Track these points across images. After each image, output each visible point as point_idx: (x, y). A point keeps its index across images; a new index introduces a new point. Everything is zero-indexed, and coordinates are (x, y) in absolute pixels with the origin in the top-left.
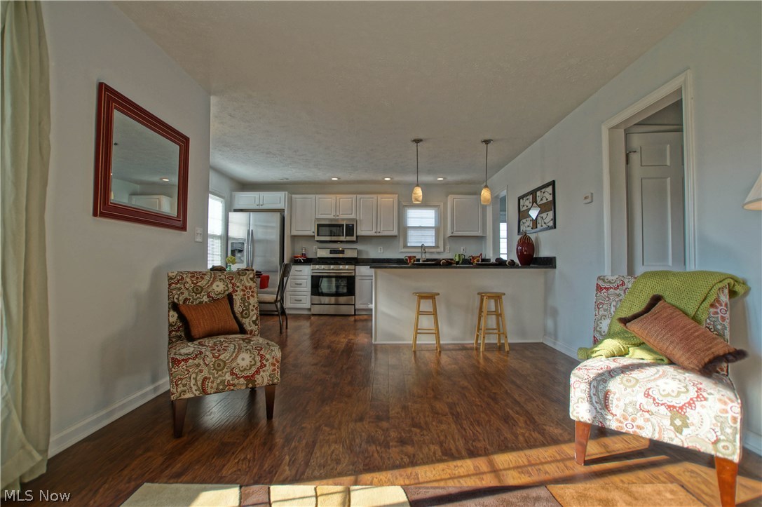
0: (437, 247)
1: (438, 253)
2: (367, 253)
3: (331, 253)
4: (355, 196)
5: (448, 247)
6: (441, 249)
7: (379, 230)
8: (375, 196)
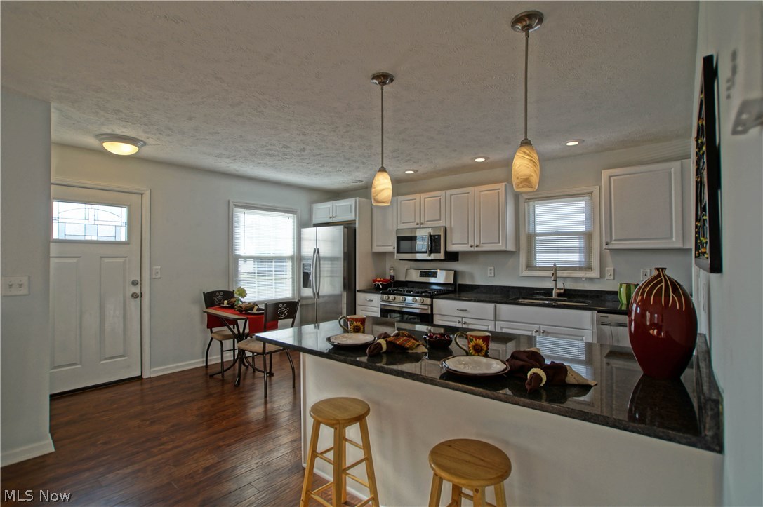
0: (589, 268)
1: (591, 279)
2: (472, 276)
3: (421, 276)
4: (443, 192)
5: (609, 269)
6: (595, 274)
7: (477, 243)
8: (470, 189)
